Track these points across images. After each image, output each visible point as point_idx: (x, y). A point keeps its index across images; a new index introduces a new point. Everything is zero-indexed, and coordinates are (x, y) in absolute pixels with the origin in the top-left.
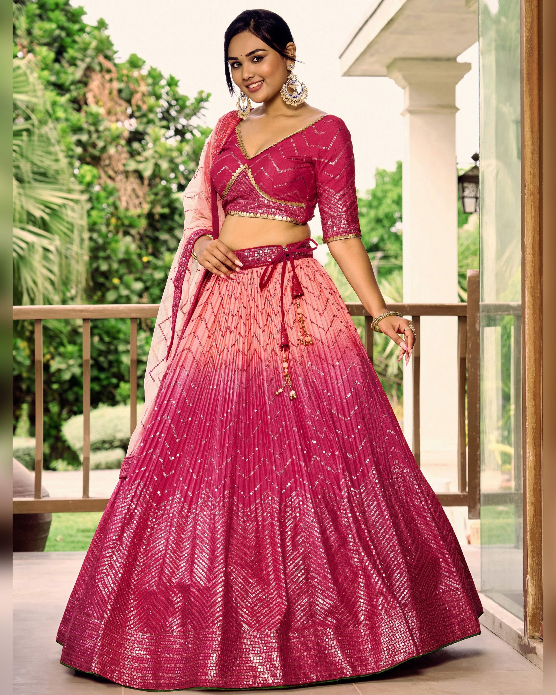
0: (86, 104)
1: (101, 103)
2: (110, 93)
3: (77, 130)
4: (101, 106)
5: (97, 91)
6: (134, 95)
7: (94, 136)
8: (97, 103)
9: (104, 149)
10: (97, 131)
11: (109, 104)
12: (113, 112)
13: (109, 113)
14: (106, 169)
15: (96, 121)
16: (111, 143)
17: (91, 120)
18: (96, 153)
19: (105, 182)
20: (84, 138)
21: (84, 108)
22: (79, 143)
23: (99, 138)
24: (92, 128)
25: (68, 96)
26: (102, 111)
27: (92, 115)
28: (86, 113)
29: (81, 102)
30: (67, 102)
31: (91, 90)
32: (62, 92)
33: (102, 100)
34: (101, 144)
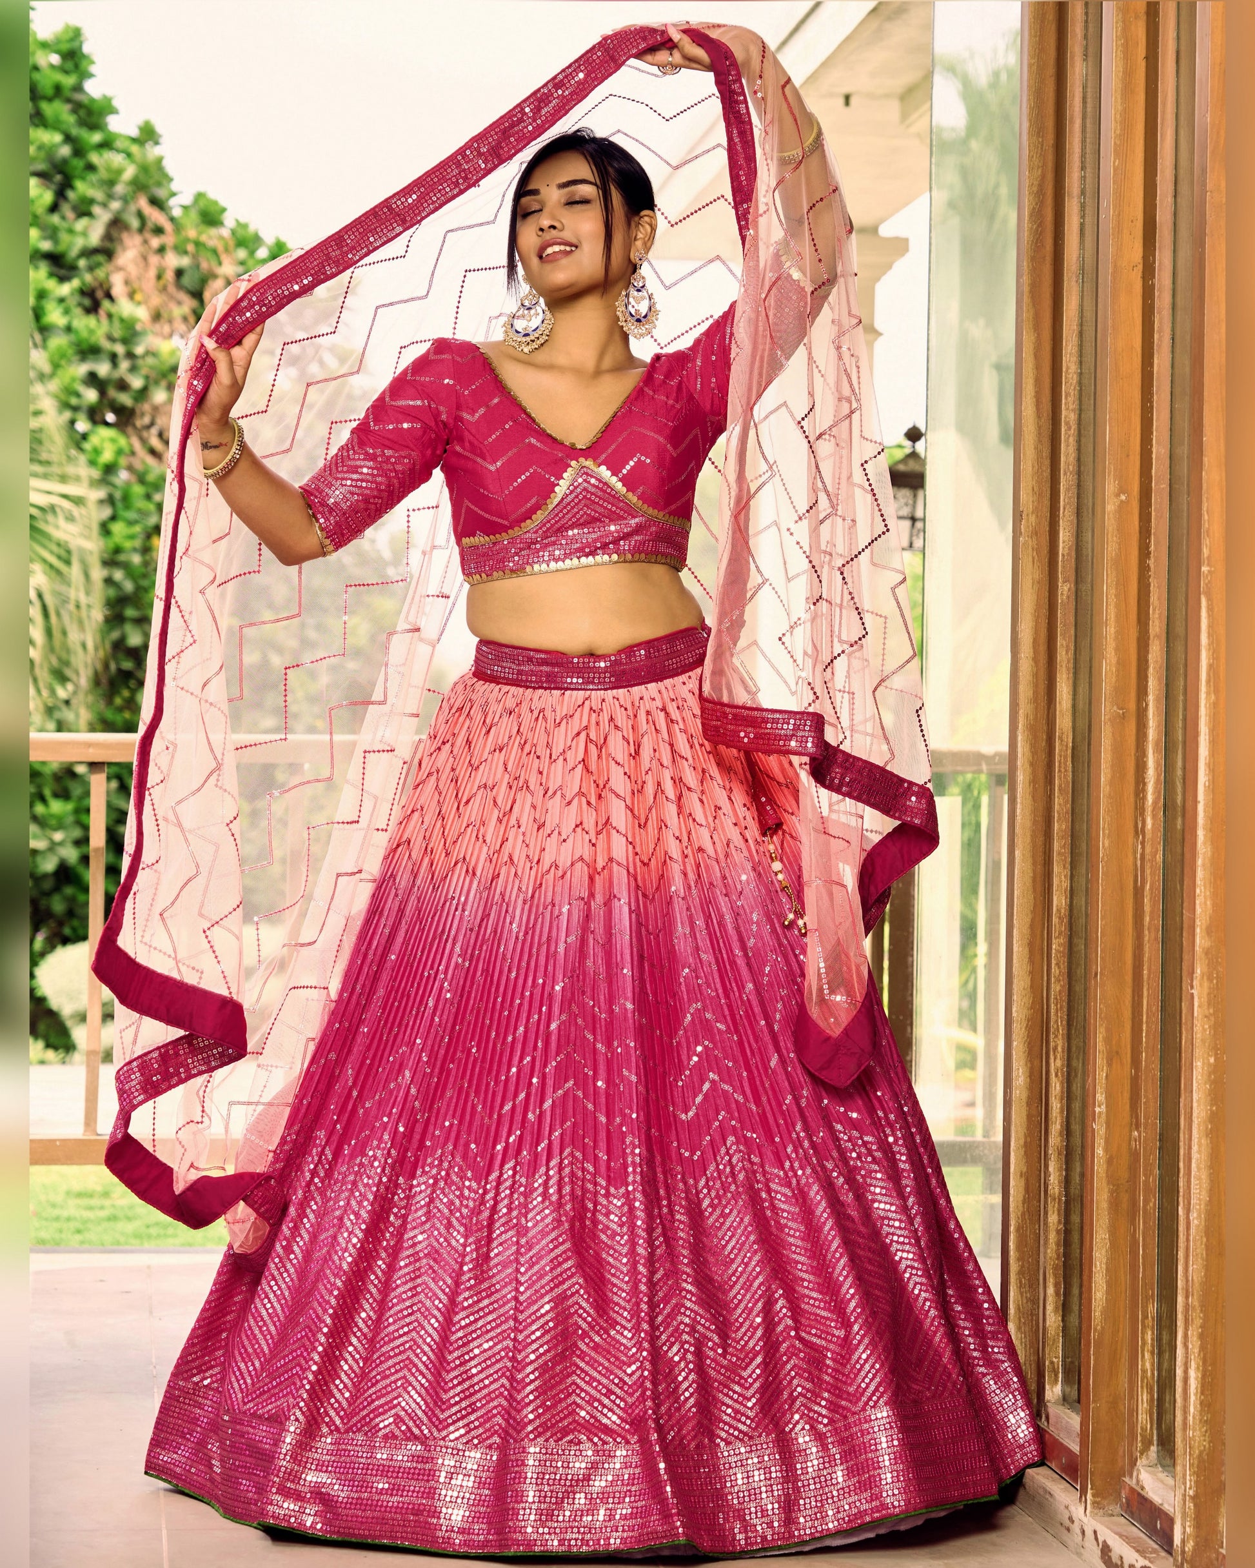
0: (109, 296)
1: (138, 297)
2: (159, 277)
3: (88, 351)
4: (139, 303)
5: (133, 270)
6: (210, 282)
7: (124, 365)
8: (131, 295)
9: (143, 394)
10: (130, 355)
11: (156, 300)
12: (165, 315)
13: (157, 317)
14: (145, 434)
15: (130, 334)
16: (157, 382)
17: (117, 333)
18: (125, 399)
19: (143, 462)
20: (103, 369)
21: (106, 304)
22: (92, 379)
23: (133, 369)
24: (120, 349)
25: (76, 283)
26: (142, 314)
27: (122, 320)
28: (110, 316)
29: (99, 294)
30: (72, 294)
31: (120, 269)
32: (63, 272)
33: (142, 290)
34: (137, 383)
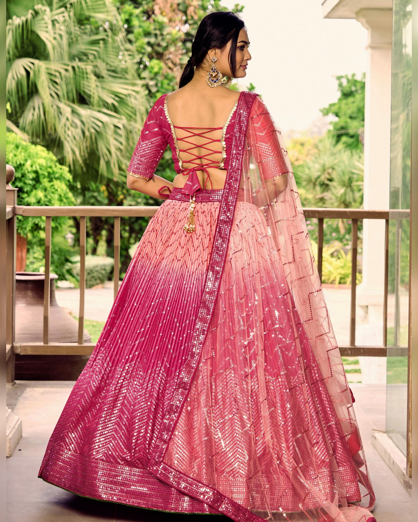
0: (153, 13)
1: (164, 14)
2: (171, 6)
3: (147, 34)
4: (164, 16)
5: (162, 5)
6: (189, 7)
7: (160, 38)
8: (162, 14)
9: (166, 48)
10: (162, 35)
11: (170, 15)
12: (173, 19)
13: (170, 20)
14: (167, 62)
15: (161, 27)
16: (171, 44)
17: (157, 27)
18: (160, 50)
19: (166, 72)
20: (152, 40)
21: (153, 16)
22: (149, 44)
23: (163, 39)
24: (158, 32)
25: (141, 9)
26: (165, 20)
27: (158, 22)
28: (154, 21)
29: (150, 13)
30: (140, 13)
31: (157, 4)
32: (137, 6)
33: (165, 11)
34: (164, 44)
